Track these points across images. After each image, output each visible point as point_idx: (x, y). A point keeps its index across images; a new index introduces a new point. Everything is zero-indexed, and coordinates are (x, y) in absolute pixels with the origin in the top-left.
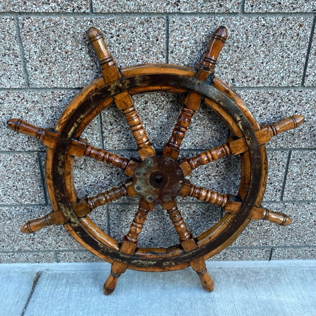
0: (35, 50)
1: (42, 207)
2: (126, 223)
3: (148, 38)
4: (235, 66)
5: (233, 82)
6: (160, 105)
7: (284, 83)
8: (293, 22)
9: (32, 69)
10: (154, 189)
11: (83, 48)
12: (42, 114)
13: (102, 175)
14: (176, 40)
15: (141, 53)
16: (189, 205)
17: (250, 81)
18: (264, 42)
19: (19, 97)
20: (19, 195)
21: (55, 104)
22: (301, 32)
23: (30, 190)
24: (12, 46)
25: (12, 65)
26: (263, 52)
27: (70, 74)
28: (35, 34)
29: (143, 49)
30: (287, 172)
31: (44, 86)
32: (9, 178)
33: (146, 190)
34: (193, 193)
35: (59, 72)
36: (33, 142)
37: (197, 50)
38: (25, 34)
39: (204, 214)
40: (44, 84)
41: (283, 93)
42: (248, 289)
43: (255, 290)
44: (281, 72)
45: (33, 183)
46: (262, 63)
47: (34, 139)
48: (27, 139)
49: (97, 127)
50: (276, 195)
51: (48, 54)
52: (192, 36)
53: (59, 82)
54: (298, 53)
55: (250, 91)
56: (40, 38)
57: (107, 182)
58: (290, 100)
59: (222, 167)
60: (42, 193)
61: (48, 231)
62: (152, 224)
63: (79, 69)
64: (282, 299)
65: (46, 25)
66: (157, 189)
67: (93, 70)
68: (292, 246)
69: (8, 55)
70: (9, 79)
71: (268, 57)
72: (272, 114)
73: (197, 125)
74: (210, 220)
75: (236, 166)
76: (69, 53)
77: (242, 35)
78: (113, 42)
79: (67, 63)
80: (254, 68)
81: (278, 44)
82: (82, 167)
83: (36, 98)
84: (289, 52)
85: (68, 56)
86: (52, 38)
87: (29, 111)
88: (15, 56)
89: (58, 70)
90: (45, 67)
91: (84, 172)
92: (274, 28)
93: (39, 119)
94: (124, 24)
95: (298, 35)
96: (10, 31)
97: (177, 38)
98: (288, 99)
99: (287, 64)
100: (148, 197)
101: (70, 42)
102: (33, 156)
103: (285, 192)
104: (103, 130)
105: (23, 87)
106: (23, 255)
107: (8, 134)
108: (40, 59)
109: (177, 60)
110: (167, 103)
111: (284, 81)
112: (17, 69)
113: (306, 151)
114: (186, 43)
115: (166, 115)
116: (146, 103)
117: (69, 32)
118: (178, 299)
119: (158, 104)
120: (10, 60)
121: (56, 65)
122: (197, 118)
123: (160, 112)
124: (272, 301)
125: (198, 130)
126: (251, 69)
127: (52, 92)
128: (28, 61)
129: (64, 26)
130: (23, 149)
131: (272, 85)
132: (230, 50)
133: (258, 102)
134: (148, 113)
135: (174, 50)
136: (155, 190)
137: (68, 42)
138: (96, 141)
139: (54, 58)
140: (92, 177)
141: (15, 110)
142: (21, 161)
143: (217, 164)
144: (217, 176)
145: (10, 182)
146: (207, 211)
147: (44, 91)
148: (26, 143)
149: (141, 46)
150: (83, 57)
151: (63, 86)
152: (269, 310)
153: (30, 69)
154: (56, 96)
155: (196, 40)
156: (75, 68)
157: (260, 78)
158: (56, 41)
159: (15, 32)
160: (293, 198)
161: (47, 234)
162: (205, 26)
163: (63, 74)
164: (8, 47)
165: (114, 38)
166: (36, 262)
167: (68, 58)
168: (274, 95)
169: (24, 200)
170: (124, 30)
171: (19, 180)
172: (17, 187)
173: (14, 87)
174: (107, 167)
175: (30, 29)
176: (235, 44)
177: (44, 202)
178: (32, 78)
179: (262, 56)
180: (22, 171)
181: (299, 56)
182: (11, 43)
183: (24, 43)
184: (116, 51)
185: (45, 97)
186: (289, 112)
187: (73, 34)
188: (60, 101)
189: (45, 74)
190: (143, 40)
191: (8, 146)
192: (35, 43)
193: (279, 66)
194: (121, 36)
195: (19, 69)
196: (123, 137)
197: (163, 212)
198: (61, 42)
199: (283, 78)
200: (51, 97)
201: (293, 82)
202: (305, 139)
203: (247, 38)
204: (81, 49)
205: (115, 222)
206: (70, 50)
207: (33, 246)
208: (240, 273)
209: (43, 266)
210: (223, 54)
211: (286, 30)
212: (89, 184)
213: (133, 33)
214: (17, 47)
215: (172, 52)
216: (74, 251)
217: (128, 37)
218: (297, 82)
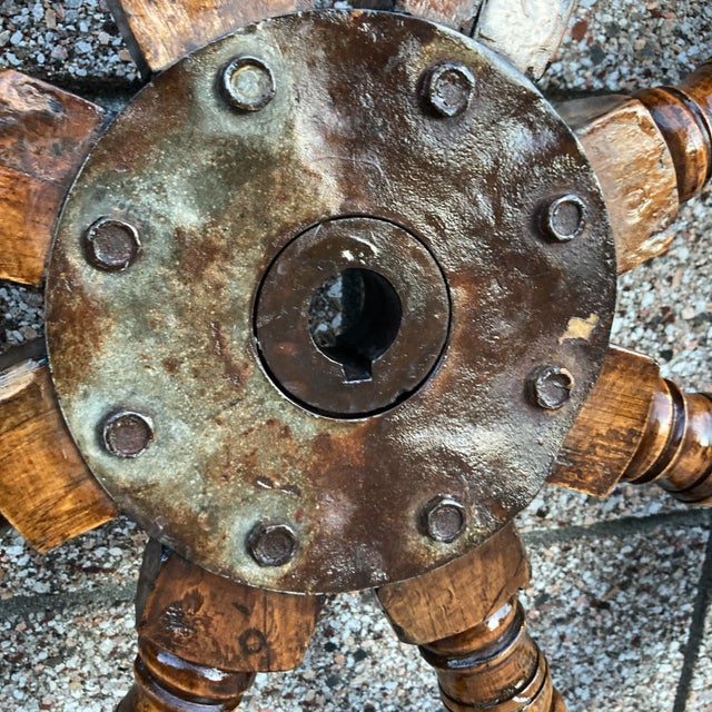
10: (308, 426)
33: (211, 443)
34: (673, 441)
39: (602, 606)
66: (340, 432)
74: (636, 642)
100: (238, 526)
136: (322, 443)
146: (624, 586)
197: (329, 632)
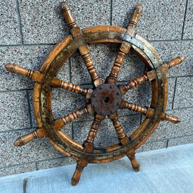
0: (29, 18)
1: (28, 130)
2: (84, 135)
3: (101, 11)
4: (148, 28)
5: (147, 38)
6: (107, 53)
7: (173, 38)
8: (177, 3)
9: (26, 31)
11: (61, 17)
12: (32, 62)
13: (70, 103)
14: (116, 12)
15: (96, 20)
16: (122, 118)
17: (156, 37)
18: (163, 14)
19: (16, 51)
20: (12, 123)
21: (40, 55)
22: (181, 8)
23: (20, 118)
24: (13, 15)
25: (12, 28)
26: (162, 19)
27: (52, 34)
28: (29, 7)
29: (97, 18)
30: (175, 91)
31: (33, 43)
32: (5, 111)
35: (44, 33)
36: (24, 83)
37: (128, 19)
38: (22, 7)
40: (33, 41)
41: (173, 43)
42: (162, 165)
43: (166, 165)
44: (171, 31)
45: (22, 113)
46: (162, 26)
47: (25, 81)
48: (20, 81)
49: (68, 70)
50: (170, 105)
51: (37, 21)
52: (125, 10)
53: (44, 40)
54: (180, 20)
55: (156, 43)
56: (32, 10)
57: (73, 107)
58: (176, 48)
59: (141, 91)
60: (28, 120)
61: (31, 148)
62: (100, 133)
63: (58, 31)
64: (182, 167)
65: (37, 1)
67: (66, 31)
68: (178, 137)
69: (10, 22)
70: (10, 38)
71: (165, 23)
72: (167, 57)
73: (127, 65)
75: (149, 89)
76: (52, 20)
77: (151, 10)
78: (79, 13)
79: (50, 27)
80: (158, 29)
81: (170, 15)
82: (57, 98)
83: (28, 52)
84: (175, 20)
85: (50, 22)
86: (40, 10)
87: (22, 60)
88: (15, 22)
89: (44, 32)
90: (35, 30)
91: (58, 101)
92: (168, 6)
93: (29, 66)
94: (86, 1)
95: (179, 10)
96: (12, 5)
97: (117, 11)
98: (175, 47)
99: (174, 27)
101: (52, 12)
102: (24, 93)
103: (174, 104)
104: (71, 71)
105: (19, 44)
106: (12, 169)
107: (6, 78)
108: (32, 24)
109: (116, 25)
110: (111, 51)
111: (173, 37)
112: (15, 31)
113: (184, 78)
114: (122, 14)
115: (110, 60)
116: (98, 52)
117: (52, 6)
118: (125, 178)
119: (105, 53)
120: (11, 25)
121: (43, 28)
122: (127, 60)
123: (107, 58)
124: (178, 169)
125: (128, 68)
126: (156, 30)
127: (39, 47)
128: (23, 26)
129: (49, 2)
130: (16, 88)
131: (167, 39)
132: (145, 18)
133: (160, 49)
134: (99, 59)
135: (115, 18)
137: (51, 13)
138: (66, 80)
139: (41, 24)
140: (63, 105)
141: (12, 60)
142: (15, 98)
143: (138, 89)
144: (138, 97)
145: (6, 114)
147: (33, 46)
148: (19, 84)
149: (96, 16)
150: (60, 22)
151: (47, 42)
152: (179, 174)
153: (25, 31)
154: (41, 49)
155: (127, 13)
156: (55, 30)
157: (161, 35)
158: (43, 12)
159: (15, 5)
160: (178, 107)
161: (31, 150)
162: (132, 4)
163: (47, 34)
164: (10, 16)
165: (80, 11)
166: (22, 172)
167: (50, 24)
168: (168, 45)
169: (16, 126)
170: (86, 6)
171: (13, 112)
172: (10, 117)
173: (13, 44)
174: (73, 96)
175: (26, 4)
176: (148, 15)
177: (30, 126)
178: (26, 37)
179: (162, 22)
180: (15, 104)
181: (180, 22)
182: (12, 13)
183: (21, 13)
184: (81, 19)
185: (34, 50)
186: (176, 55)
187: (54, 8)
188: (44, 53)
189: (35, 35)
190: (98, 12)
191: (6, 87)
192: (29, 13)
193: (170, 28)
194: (84, 9)
195: (17, 31)
196: (84, 76)
198: (46, 13)
199: (172, 34)
200: (38, 50)
201: (177, 37)
202: (184, 70)
203: (154, 12)
204: (59, 18)
205: (77, 135)
206: (52, 18)
207: (20, 161)
208: (154, 157)
209: (27, 175)
210: (142, 21)
211: (173, 7)
212: (61, 110)
213: (91, 7)
214: (16, 16)
215: (114, 20)
216: (49, 160)
217: (89, 10)
218: (180, 37)
